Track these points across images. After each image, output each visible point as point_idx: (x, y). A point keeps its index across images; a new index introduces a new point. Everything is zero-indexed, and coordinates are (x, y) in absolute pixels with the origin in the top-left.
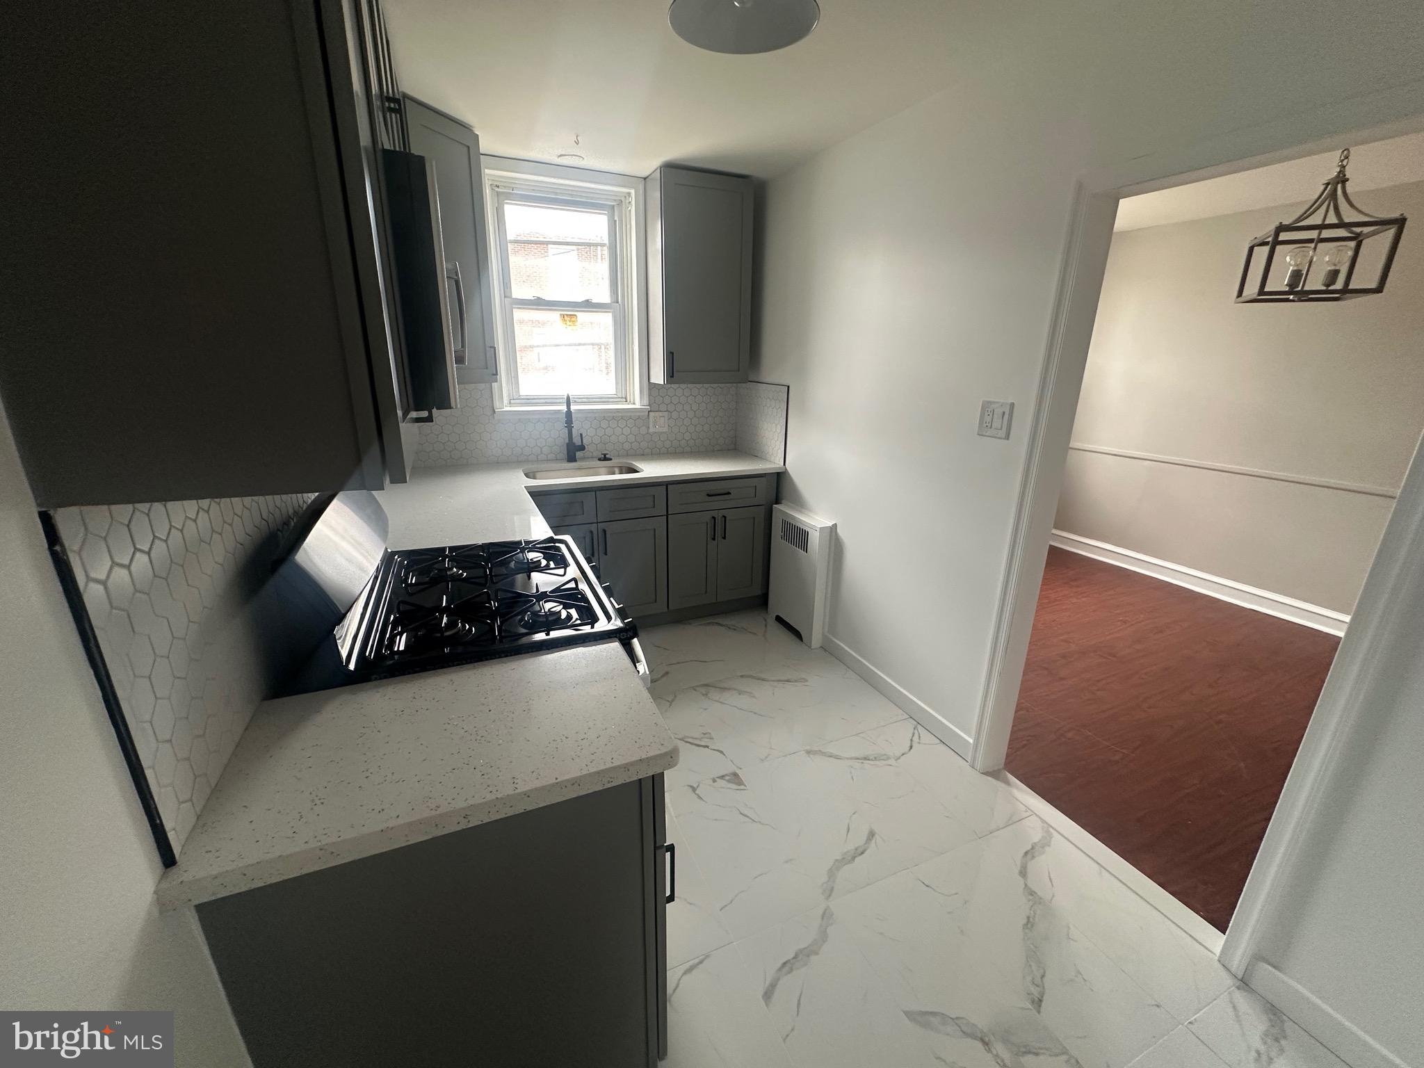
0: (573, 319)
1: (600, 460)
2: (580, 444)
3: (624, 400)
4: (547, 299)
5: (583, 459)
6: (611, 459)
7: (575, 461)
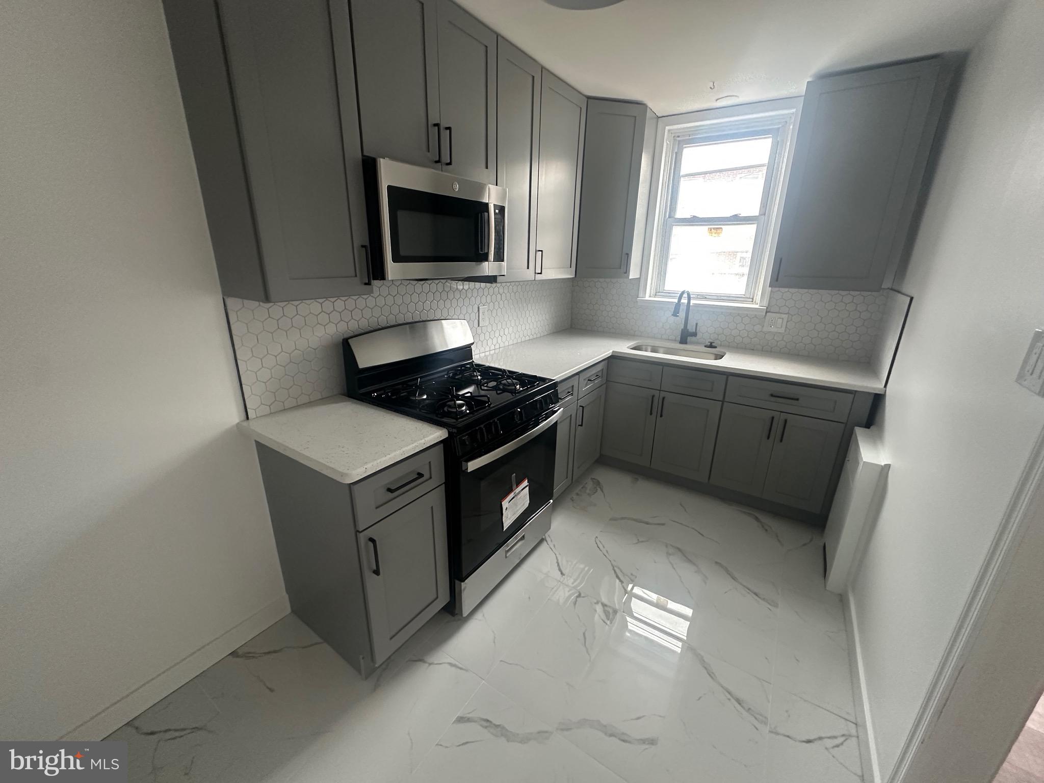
0: (718, 231)
1: (705, 346)
2: (694, 331)
3: (751, 300)
4: (701, 217)
5: (692, 343)
6: (715, 347)
7: (686, 343)
